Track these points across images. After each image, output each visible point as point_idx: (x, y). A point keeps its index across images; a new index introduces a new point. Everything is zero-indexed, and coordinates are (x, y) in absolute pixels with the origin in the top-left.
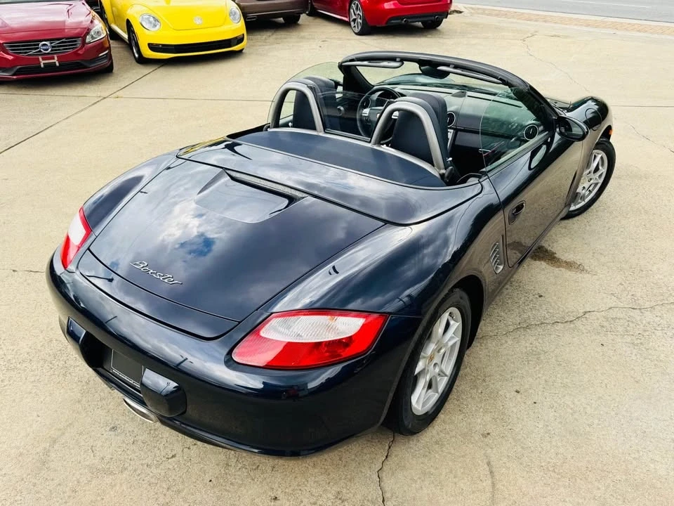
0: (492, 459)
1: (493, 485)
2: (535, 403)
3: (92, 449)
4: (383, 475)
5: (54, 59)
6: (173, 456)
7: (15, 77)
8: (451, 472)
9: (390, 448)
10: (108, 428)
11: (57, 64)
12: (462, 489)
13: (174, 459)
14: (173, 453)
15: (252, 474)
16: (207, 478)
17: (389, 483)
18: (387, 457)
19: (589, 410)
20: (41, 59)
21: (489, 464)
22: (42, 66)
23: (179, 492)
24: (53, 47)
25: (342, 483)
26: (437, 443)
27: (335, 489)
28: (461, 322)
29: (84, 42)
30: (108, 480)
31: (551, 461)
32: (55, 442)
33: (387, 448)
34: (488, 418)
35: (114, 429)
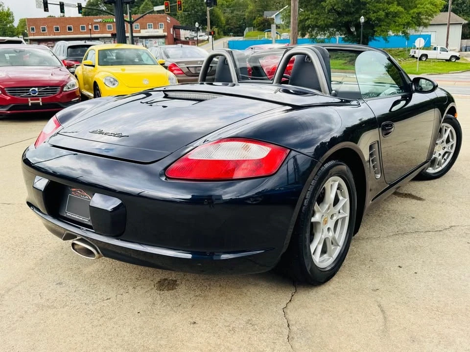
0: (382, 304)
1: (385, 318)
2: (416, 273)
3: (40, 295)
4: (288, 311)
5: (38, 100)
6: (108, 299)
7: (9, 112)
8: (347, 310)
9: (293, 296)
10: (55, 283)
11: (41, 104)
12: (358, 320)
13: (108, 300)
14: (108, 298)
15: (175, 309)
16: (136, 311)
17: (292, 316)
18: (290, 301)
19: (463, 277)
20: (29, 100)
21: (379, 306)
22: (30, 104)
23: (111, 319)
24: (39, 92)
25: (252, 315)
26: (333, 294)
27: (246, 318)
28: (348, 198)
29: (62, 90)
30: (51, 312)
31: (433, 305)
32: (9, 290)
33: (291, 295)
34: (376, 281)
35: (60, 284)
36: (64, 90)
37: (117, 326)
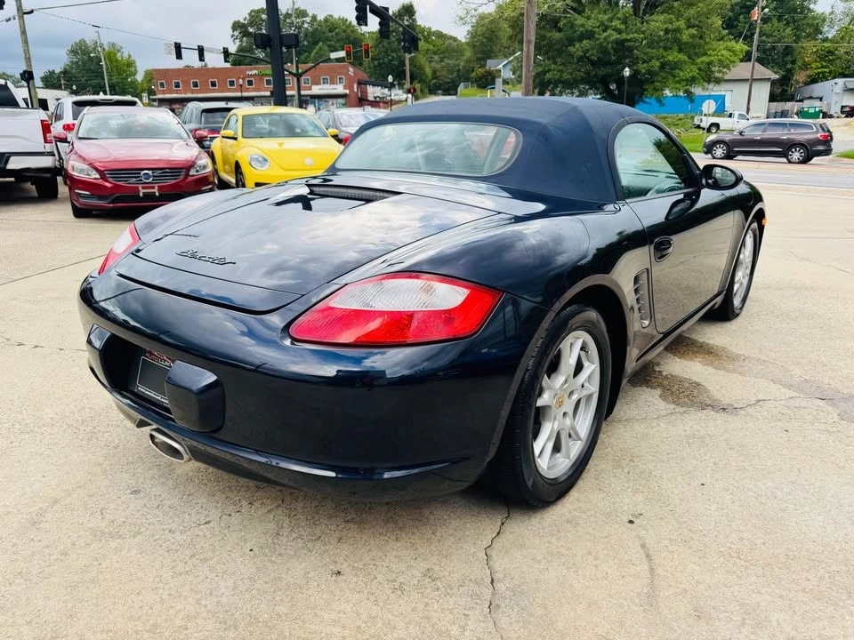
0: (647, 541)
1: (652, 570)
2: (703, 485)
3: (101, 511)
4: (493, 553)
5: (153, 188)
6: (206, 523)
7: (111, 205)
8: (590, 553)
9: (503, 524)
10: (129, 491)
11: (157, 194)
12: (607, 573)
13: (207, 525)
14: (208, 520)
15: (309, 545)
16: (249, 546)
17: (499, 563)
18: (498, 533)
19: (779, 494)
20: (140, 189)
21: (643, 546)
22: (141, 195)
23: (206, 560)
24: (154, 176)
25: (434, 559)
26: (568, 521)
27: (424, 566)
28: (598, 364)
29: (187, 175)
30: (113, 544)
31: (732, 546)
32: (56, 502)
33: (499, 524)
34: (640, 498)
35: (136, 492)
36: (191, 173)
37: (213, 575)
